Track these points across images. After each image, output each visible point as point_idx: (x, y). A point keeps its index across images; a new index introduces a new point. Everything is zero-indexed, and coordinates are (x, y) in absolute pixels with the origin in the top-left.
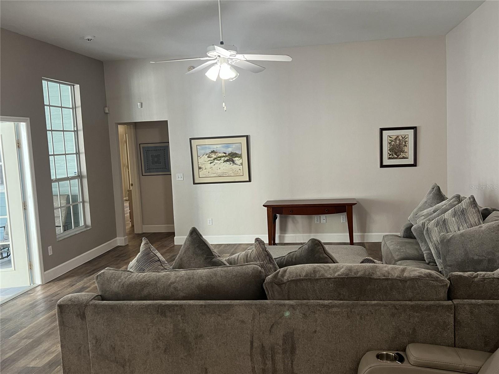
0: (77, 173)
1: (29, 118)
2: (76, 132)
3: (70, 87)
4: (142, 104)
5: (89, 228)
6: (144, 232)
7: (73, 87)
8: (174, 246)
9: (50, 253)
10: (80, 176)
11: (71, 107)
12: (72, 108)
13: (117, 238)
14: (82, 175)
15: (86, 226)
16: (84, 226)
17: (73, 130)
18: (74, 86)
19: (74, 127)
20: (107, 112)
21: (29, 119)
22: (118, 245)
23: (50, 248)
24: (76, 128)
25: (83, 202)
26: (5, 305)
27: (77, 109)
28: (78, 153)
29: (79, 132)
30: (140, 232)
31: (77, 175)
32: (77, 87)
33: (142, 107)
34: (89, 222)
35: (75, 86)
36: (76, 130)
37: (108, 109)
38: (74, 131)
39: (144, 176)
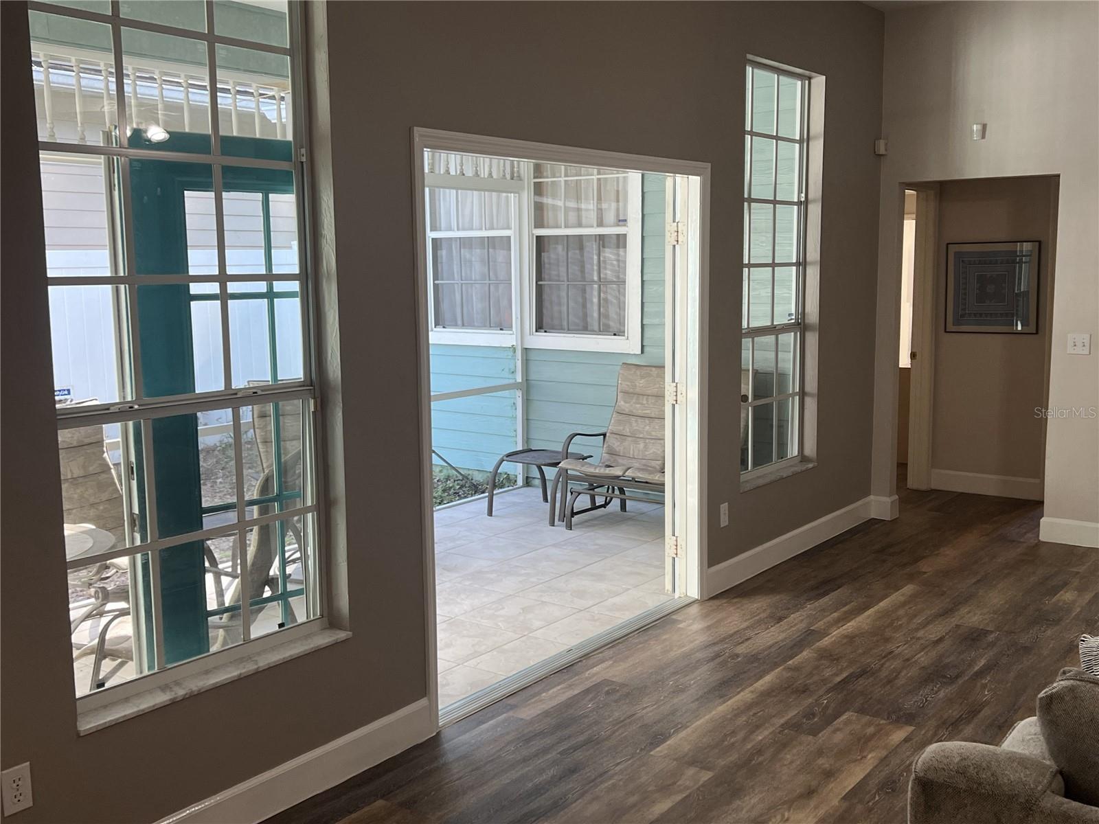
0: (793, 317)
1: (710, 164)
2: (803, 205)
3: (799, 83)
4: (984, 127)
5: (811, 466)
6: (933, 487)
7: (807, 82)
8: (1036, 545)
9: (724, 521)
10: (800, 326)
11: (798, 138)
12: (801, 142)
13: (872, 497)
14: (806, 321)
15: (803, 458)
16: (799, 458)
17: (796, 200)
18: (810, 78)
19: (800, 192)
20: (882, 151)
21: (710, 169)
22: (872, 517)
23: (724, 507)
24: (803, 195)
25: (803, 394)
26: (624, 641)
27: (810, 143)
28: (802, 264)
29: (810, 207)
30: (923, 487)
31: (793, 321)
32: (819, 82)
33: (983, 137)
34: (811, 449)
35: (812, 81)
36: (803, 199)
37: (886, 144)
38: (799, 203)
39: (948, 334)
